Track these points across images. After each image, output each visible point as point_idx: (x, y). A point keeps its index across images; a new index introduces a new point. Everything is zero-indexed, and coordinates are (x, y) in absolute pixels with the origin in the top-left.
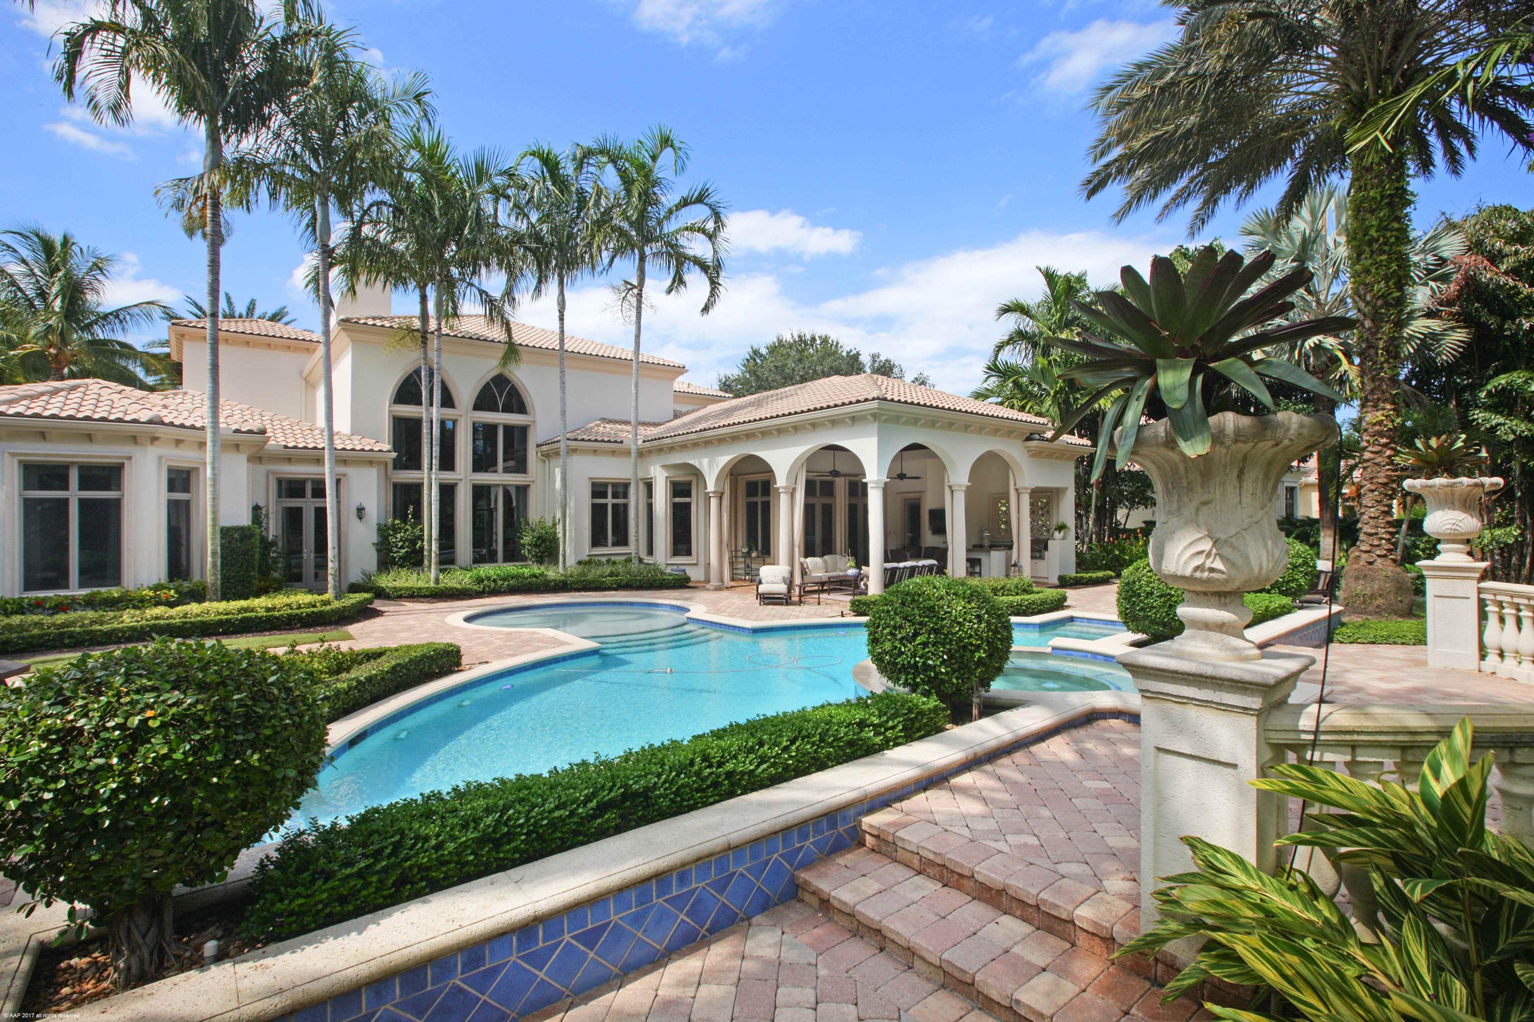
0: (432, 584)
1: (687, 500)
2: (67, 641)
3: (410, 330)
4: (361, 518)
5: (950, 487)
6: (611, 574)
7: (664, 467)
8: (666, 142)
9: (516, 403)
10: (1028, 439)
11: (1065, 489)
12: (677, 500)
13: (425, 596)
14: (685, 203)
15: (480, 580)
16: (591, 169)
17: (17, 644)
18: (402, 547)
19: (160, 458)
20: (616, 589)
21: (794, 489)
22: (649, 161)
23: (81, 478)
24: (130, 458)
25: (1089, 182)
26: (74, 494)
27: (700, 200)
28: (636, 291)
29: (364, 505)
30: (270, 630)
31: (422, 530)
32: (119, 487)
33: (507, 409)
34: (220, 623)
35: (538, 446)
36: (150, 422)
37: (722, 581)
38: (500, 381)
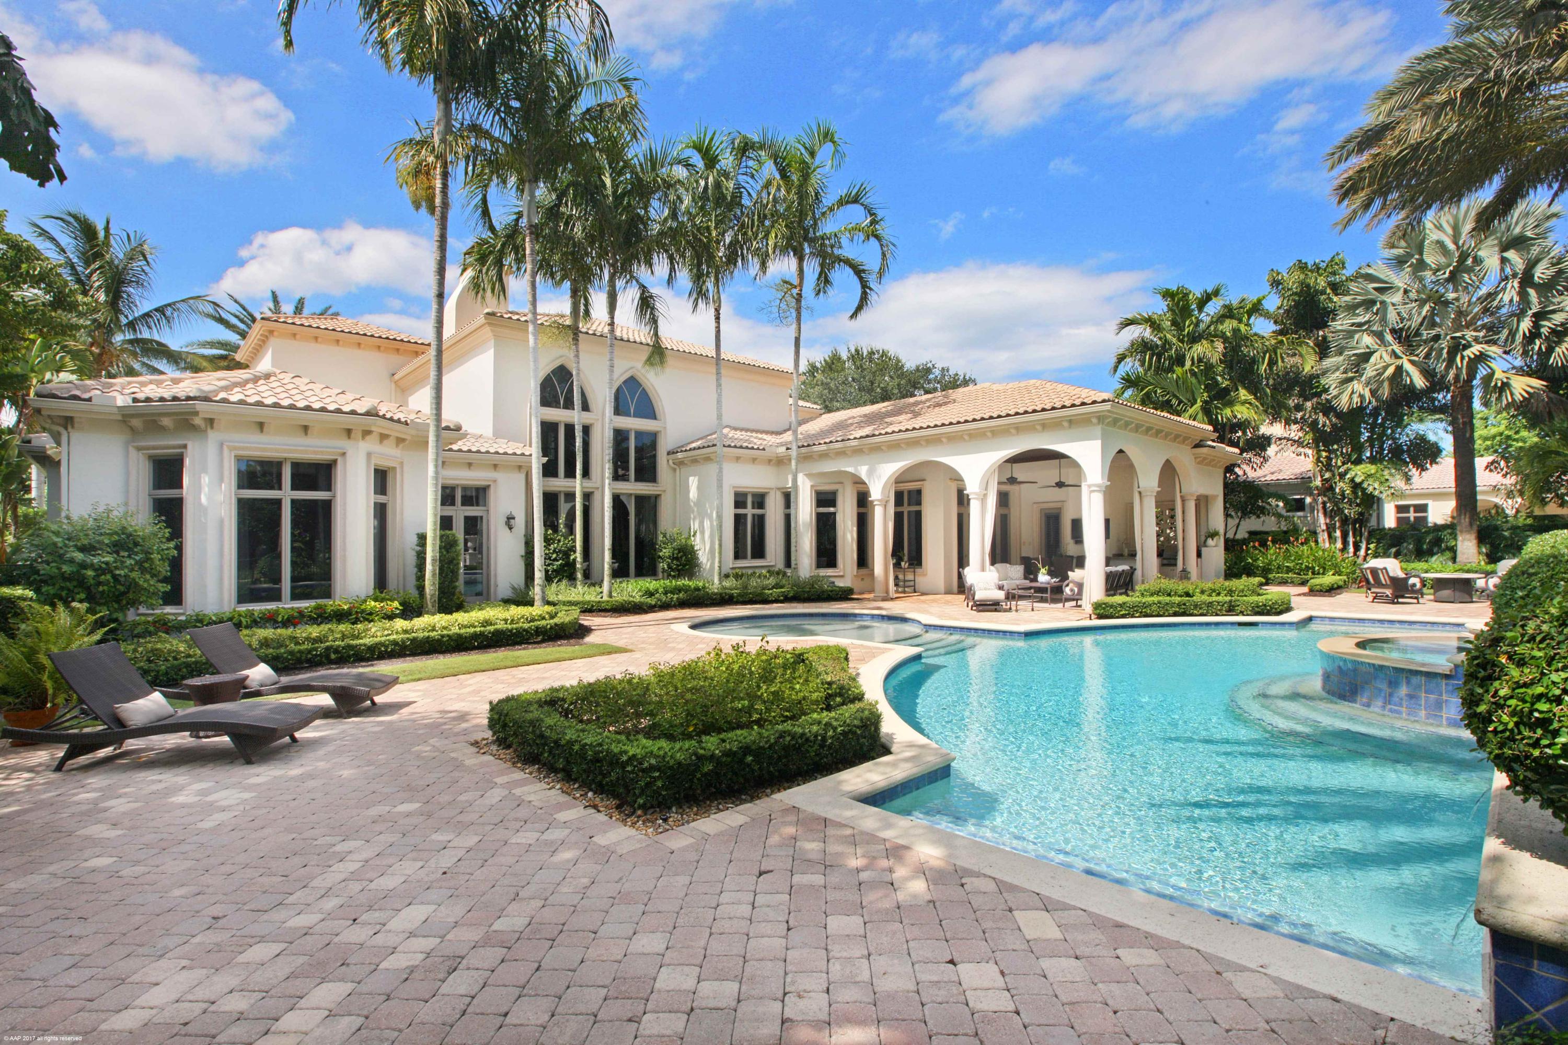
0: (605, 598)
1: (832, 510)
2: (333, 656)
3: (561, 327)
4: (511, 528)
5: (1140, 493)
6: (777, 586)
7: (809, 476)
8: (827, 136)
9: (647, 409)
10: (1197, 446)
11: (1215, 497)
12: (822, 510)
13: (606, 610)
14: (842, 202)
15: (651, 594)
16: (751, 163)
17: (288, 660)
18: (555, 560)
19: (369, 455)
20: (782, 602)
21: (985, 495)
22: (807, 158)
23: (294, 476)
24: (344, 454)
25: (1342, 187)
26: (287, 494)
27: (856, 201)
28: (795, 291)
29: (514, 514)
30: (520, 643)
31: (574, 541)
32: (328, 487)
33: (639, 414)
34: (475, 636)
35: (668, 453)
36: (368, 414)
37: (887, 592)
38: (632, 383)
